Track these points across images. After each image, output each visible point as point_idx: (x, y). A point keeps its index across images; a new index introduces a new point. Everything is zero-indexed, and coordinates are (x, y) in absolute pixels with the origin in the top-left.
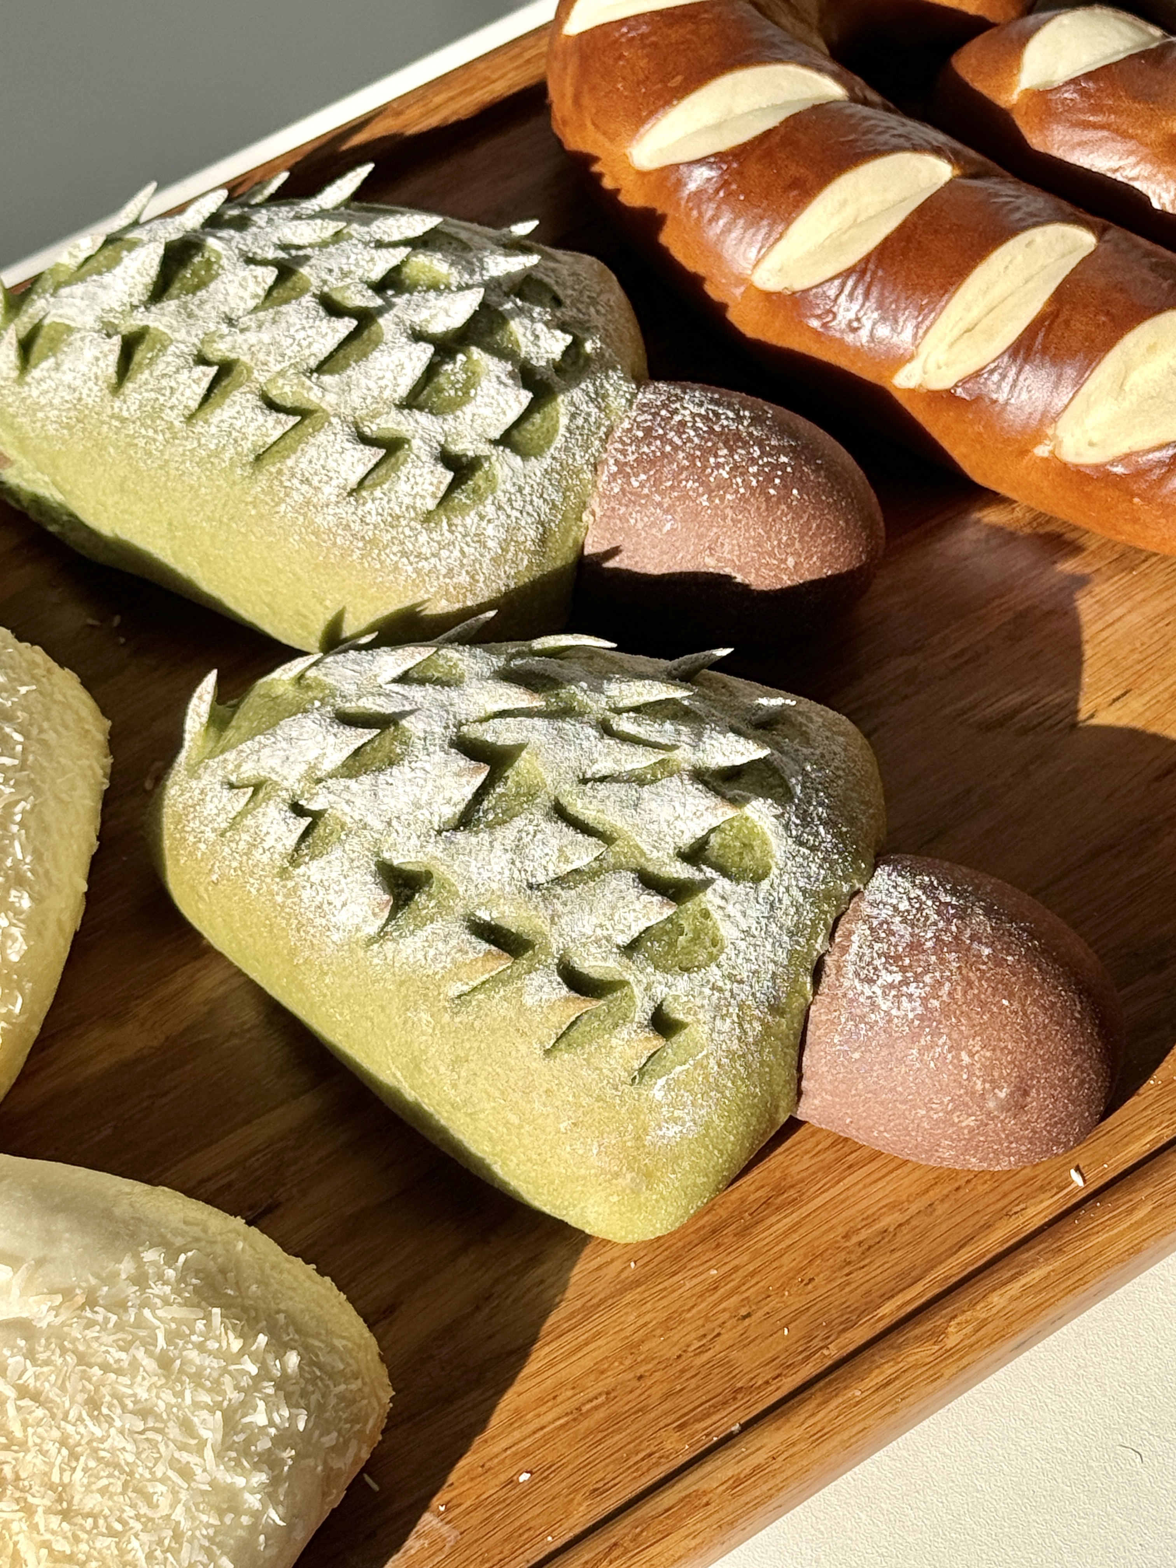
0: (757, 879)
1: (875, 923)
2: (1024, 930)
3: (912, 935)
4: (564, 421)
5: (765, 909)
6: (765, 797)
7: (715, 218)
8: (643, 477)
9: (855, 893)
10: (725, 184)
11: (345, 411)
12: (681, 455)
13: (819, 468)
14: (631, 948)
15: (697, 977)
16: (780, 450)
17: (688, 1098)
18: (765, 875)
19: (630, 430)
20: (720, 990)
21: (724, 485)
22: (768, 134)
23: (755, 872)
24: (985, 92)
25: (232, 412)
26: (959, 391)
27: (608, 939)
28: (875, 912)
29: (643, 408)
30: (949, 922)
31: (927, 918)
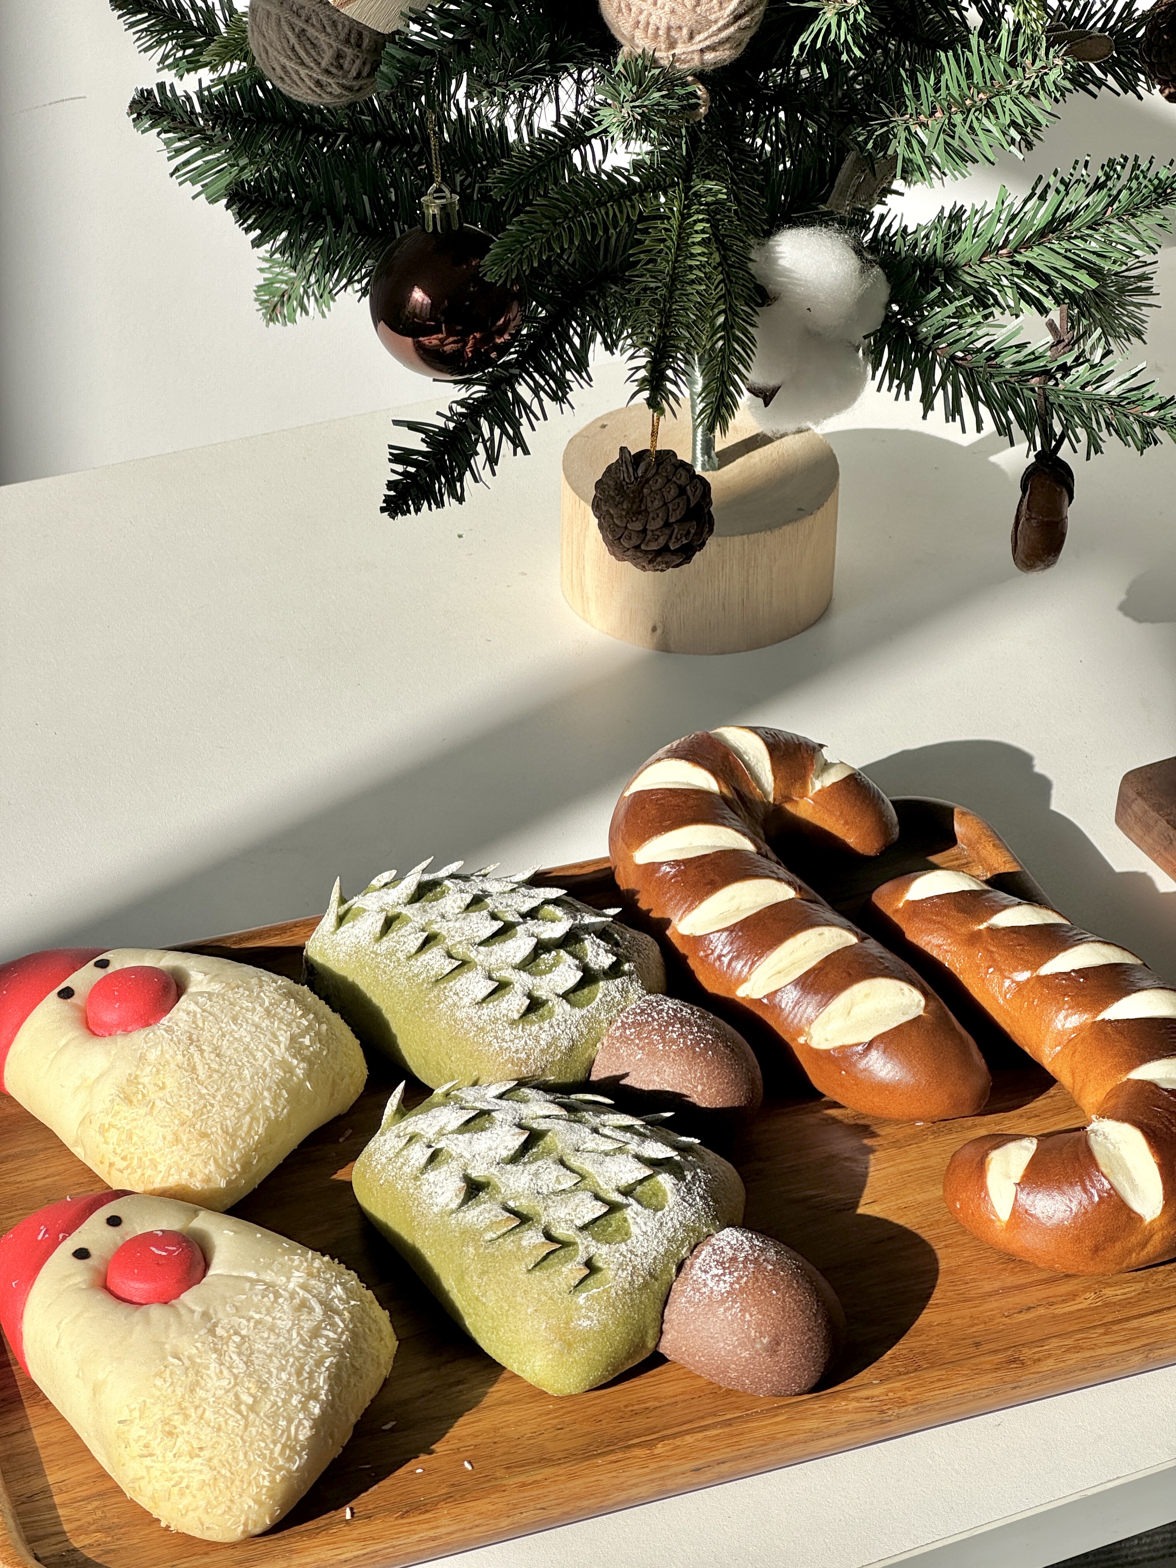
0: (656, 1210)
1: (716, 1248)
3: (733, 1255)
4: (600, 996)
5: (658, 1225)
6: (671, 1175)
8: (633, 1030)
9: (711, 1234)
11: (487, 964)
12: (656, 1023)
13: (728, 1046)
14: (584, 1228)
15: (614, 1247)
16: (708, 1032)
17: (597, 1308)
18: (662, 1209)
19: (634, 1009)
20: (625, 1256)
21: (674, 1041)
23: (656, 1207)
25: (431, 956)
27: (572, 1221)
28: (718, 1243)
29: (645, 1001)
31: (744, 1249)
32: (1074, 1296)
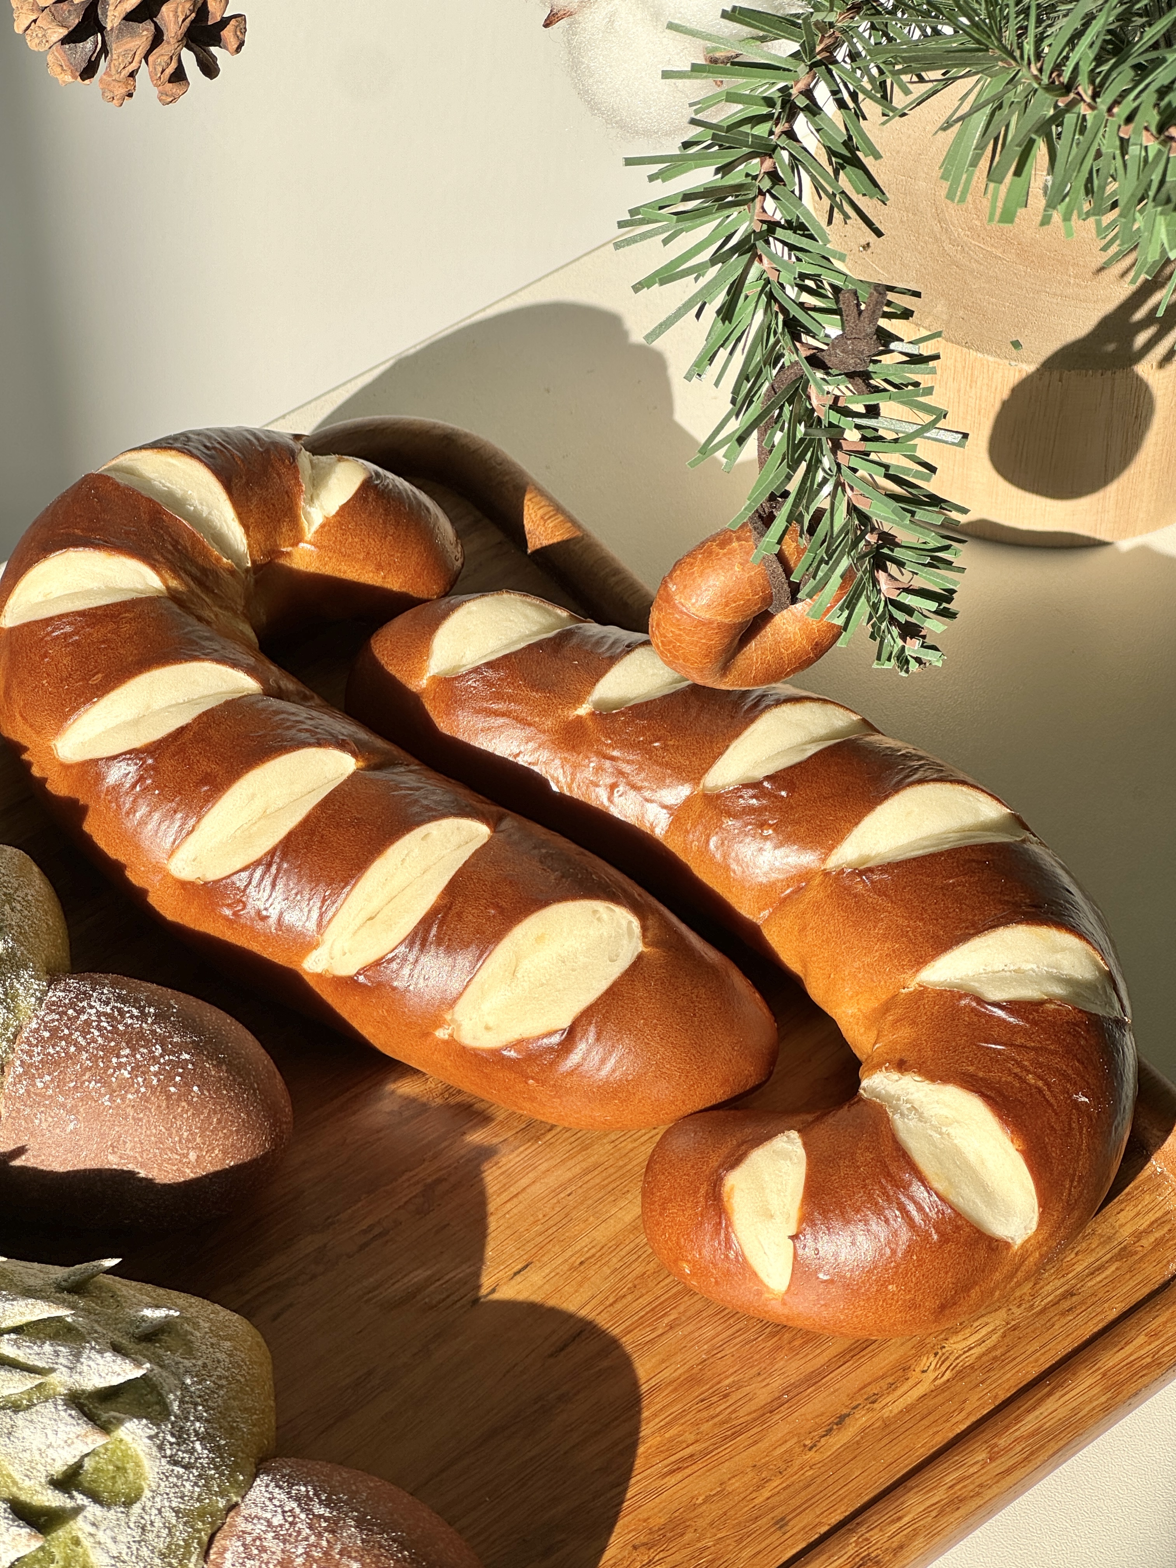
0: (128, 1503)
1: (249, 1539)
2: (394, 1541)
3: (283, 1551)
5: (137, 1533)
6: (139, 1417)
7: (133, 810)
8: (47, 1078)
9: (232, 1507)
10: (141, 779)
12: (85, 1055)
13: (220, 1062)
16: (181, 1047)
18: (137, 1498)
19: (37, 1030)
21: (125, 1086)
22: (181, 730)
23: (127, 1496)
24: (398, 676)
26: (361, 979)
28: (249, 1527)
29: (52, 1007)
30: (320, 1536)
31: (299, 1532)
32: (902, 1370)
